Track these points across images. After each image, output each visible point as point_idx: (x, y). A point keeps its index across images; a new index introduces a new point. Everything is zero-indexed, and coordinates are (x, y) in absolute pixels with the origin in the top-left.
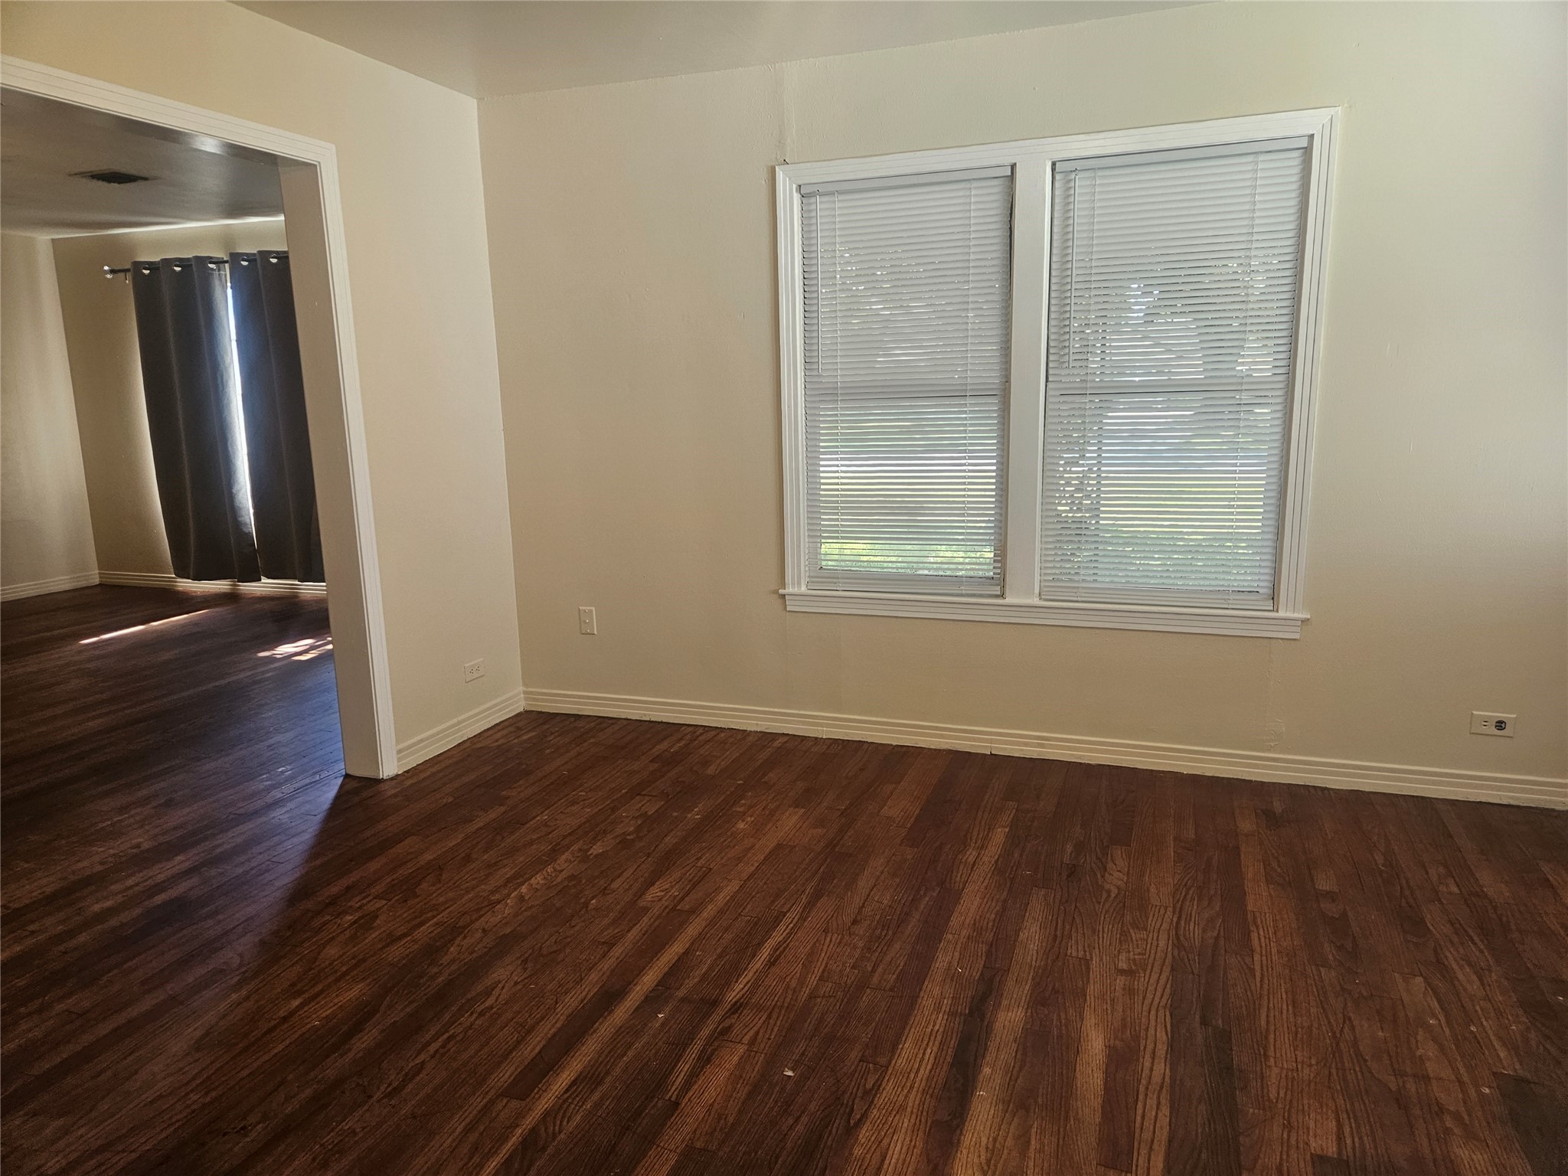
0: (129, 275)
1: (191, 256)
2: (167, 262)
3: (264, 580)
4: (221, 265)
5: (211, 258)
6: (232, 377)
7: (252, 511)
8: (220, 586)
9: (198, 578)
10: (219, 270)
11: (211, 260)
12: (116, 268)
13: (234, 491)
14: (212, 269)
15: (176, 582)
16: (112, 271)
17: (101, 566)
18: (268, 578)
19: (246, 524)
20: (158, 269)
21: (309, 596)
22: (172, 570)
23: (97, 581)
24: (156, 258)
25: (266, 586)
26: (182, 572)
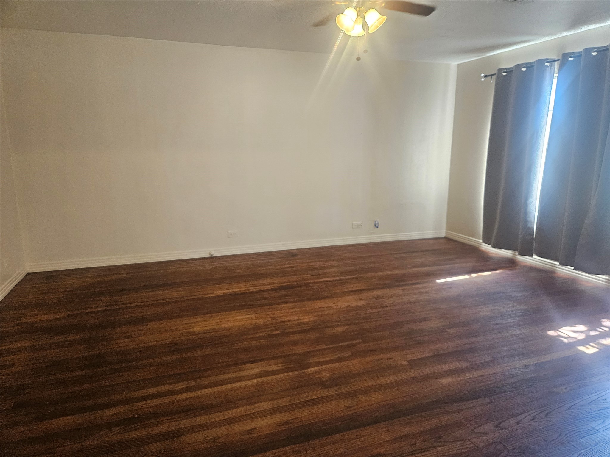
0: (494, 78)
1: (533, 61)
2: (518, 66)
3: (535, 256)
4: (553, 63)
5: (547, 59)
6: (544, 133)
7: (537, 214)
8: (507, 253)
9: (495, 246)
10: (551, 66)
11: (547, 61)
12: (488, 74)
13: (528, 202)
14: (547, 66)
15: (482, 245)
16: (486, 76)
17: (448, 228)
18: (538, 256)
19: (531, 223)
20: (512, 71)
21: (564, 274)
22: (481, 238)
23: (443, 235)
24: (511, 65)
25: (535, 260)
26: (486, 240)
